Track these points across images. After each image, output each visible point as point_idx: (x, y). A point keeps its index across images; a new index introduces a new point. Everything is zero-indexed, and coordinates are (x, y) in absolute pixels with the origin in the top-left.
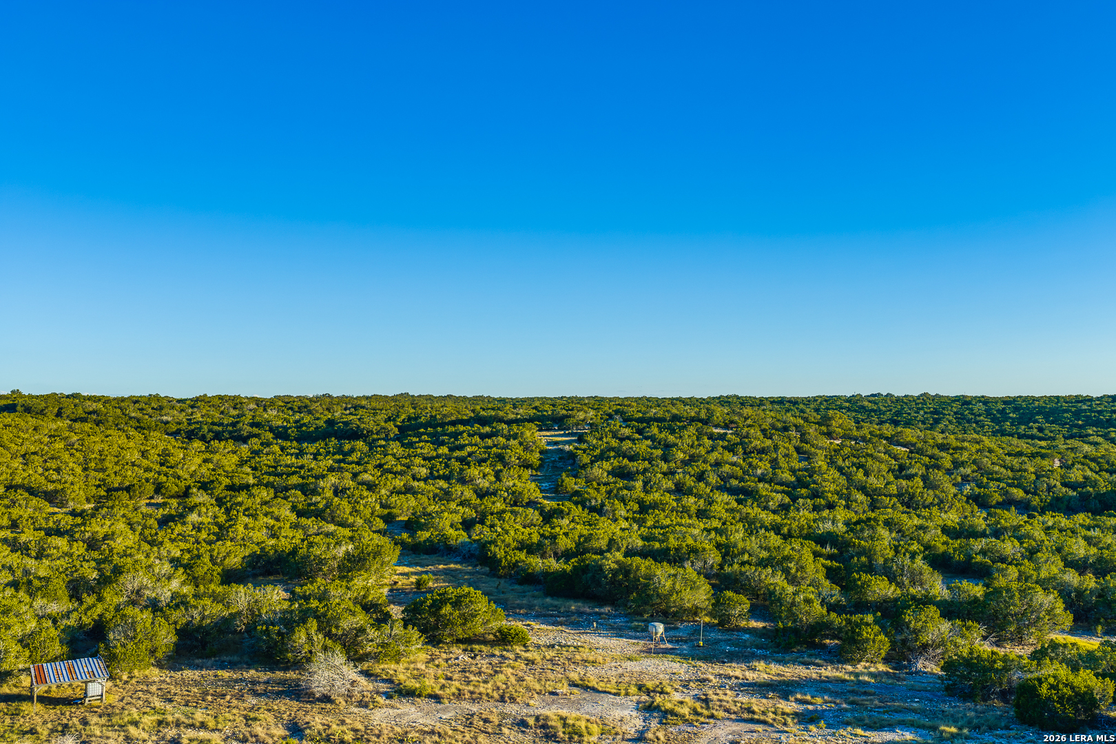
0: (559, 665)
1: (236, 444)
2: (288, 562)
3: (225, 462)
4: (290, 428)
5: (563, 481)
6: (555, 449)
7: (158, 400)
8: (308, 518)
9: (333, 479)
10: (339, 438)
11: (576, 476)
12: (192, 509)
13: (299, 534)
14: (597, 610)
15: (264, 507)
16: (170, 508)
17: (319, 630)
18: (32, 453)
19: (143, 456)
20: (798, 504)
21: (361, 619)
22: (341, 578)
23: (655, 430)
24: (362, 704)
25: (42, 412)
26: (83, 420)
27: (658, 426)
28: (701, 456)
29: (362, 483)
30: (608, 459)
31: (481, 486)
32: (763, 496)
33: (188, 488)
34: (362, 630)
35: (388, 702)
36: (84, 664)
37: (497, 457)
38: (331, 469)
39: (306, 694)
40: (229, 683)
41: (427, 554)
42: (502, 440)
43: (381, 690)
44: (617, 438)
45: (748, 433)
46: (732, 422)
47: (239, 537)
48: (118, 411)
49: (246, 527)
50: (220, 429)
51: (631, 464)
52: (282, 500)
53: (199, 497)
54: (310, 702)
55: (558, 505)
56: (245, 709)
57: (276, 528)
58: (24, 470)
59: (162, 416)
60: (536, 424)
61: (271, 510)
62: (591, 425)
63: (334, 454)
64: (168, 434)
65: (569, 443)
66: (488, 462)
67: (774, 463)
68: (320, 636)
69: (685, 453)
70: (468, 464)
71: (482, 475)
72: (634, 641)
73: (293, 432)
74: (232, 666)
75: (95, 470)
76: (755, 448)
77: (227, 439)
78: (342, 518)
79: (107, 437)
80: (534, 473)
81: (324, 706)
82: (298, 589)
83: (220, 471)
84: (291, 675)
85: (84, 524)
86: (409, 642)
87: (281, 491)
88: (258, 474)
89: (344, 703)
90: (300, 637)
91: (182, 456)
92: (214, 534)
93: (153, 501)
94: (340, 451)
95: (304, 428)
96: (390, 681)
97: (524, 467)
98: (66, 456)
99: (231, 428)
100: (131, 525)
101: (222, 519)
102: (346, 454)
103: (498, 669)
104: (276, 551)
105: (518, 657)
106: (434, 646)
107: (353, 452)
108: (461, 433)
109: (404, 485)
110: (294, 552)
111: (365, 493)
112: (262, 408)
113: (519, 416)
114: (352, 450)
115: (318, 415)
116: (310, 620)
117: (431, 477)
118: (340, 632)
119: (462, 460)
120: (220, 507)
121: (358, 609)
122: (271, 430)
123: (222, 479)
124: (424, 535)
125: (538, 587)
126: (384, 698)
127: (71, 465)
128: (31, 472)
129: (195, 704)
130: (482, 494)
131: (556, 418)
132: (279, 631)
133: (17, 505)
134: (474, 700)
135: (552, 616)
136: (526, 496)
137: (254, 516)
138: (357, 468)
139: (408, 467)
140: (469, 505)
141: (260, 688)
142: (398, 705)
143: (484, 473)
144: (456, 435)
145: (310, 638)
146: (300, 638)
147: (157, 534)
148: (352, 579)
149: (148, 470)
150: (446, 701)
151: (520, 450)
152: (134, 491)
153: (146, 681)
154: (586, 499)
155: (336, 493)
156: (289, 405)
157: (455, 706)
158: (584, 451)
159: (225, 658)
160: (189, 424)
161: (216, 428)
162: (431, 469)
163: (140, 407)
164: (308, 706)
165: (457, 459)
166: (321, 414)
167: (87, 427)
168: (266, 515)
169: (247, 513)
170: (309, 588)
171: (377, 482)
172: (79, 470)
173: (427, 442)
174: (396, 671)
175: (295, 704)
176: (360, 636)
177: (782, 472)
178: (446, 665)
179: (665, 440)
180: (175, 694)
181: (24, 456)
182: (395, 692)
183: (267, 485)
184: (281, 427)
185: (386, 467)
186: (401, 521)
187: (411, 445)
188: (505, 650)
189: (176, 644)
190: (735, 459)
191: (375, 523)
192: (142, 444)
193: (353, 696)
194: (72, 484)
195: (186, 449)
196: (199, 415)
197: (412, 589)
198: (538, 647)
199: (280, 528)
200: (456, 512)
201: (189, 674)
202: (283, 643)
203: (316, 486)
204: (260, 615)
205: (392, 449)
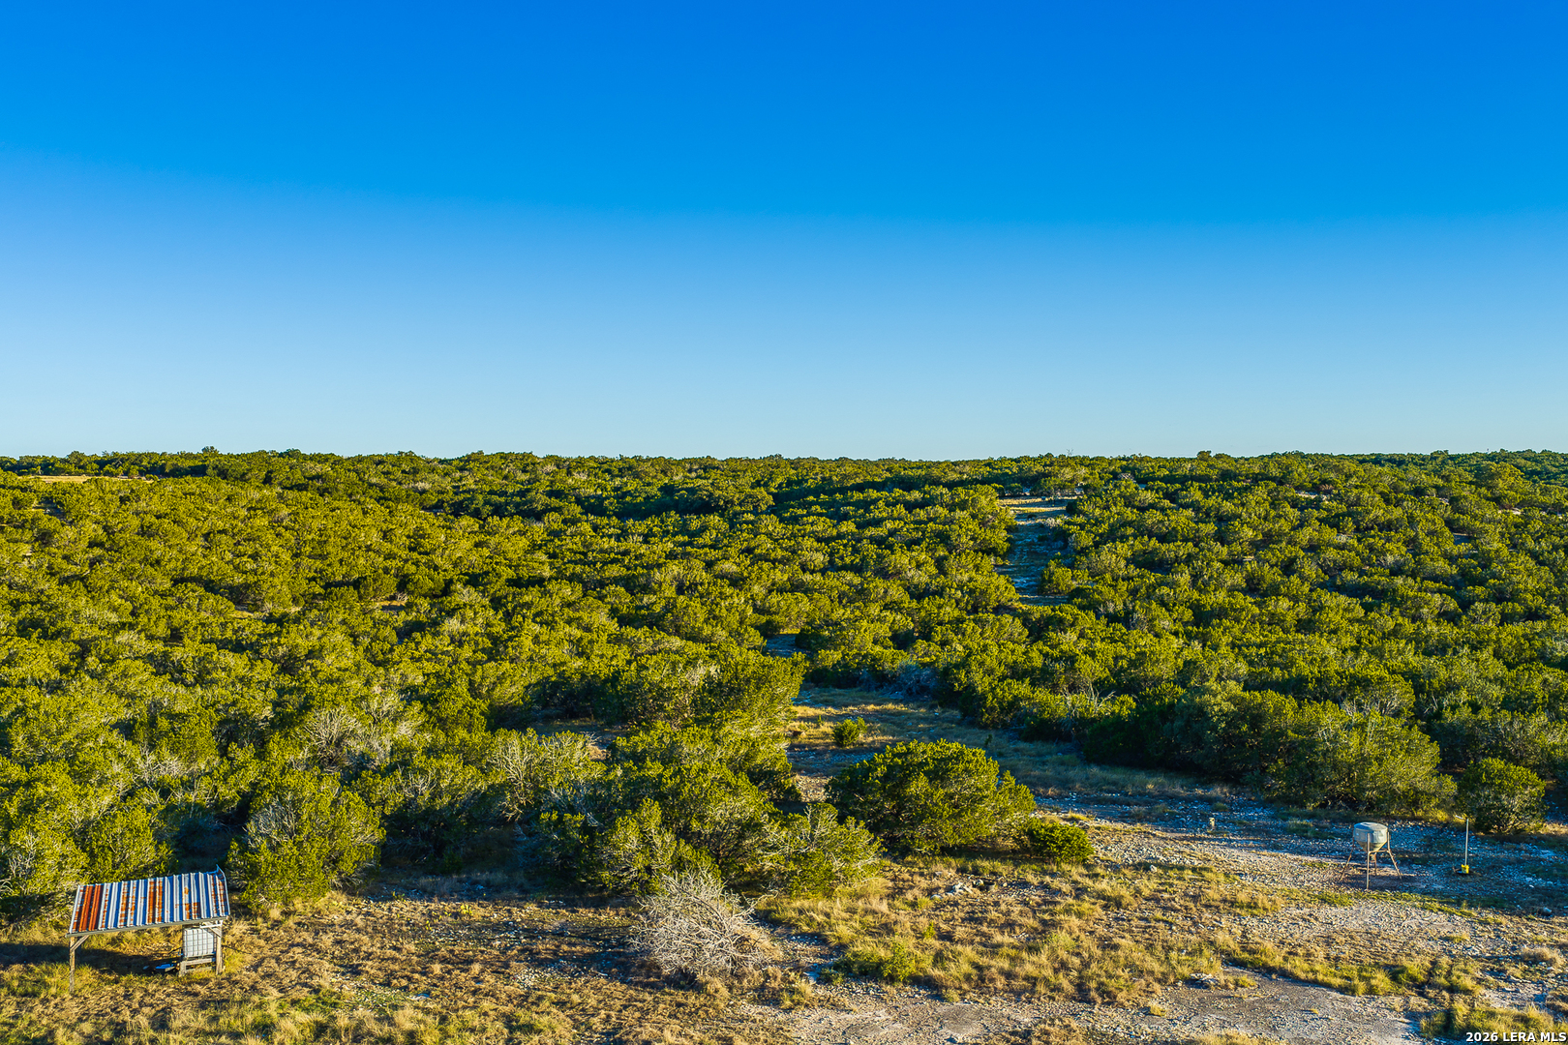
0: (1176, 911)
1: (526, 521)
2: (604, 694)
3: (507, 546)
4: (607, 498)
5: (1052, 574)
6: (1031, 526)
7: (412, 460)
8: (637, 629)
9: (675, 568)
10: (681, 512)
11: (1071, 566)
12: (451, 614)
13: (623, 653)
14: (1199, 792)
15: (566, 610)
16: (418, 611)
17: (665, 823)
18: (220, 532)
19: (384, 537)
20: (1474, 611)
21: (750, 802)
22: (701, 722)
23: (1198, 496)
24: (766, 996)
25: (243, 478)
26: (301, 488)
27: (1200, 488)
28: (1285, 534)
29: (722, 576)
30: (1124, 538)
31: (916, 581)
32: (1408, 598)
33: (449, 583)
34: (751, 826)
35: (821, 991)
36: (185, 887)
37: (937, 536)
38: (671, 556)
39: (642, 965)
40: (481, 932)
41: (839, 687)
42: (942, 511)
43: (804, 961)
44: (1133, 507)
45: (1359, 498)
46: (1324, 482)
47: (524, 657)
48: (353, 475)
49: (536, 640)
50: (502, 499)
51: (1164, 547)
52: (596, 601)
53: (464, 595)
54: (652, 985)
55: (1053, 610)
56: (510, 1001)
57: (585, 641)
58: (205, 556)
59: (415, 482)
60: (995, 488)
61: (577, 615)
62: (1086, 488)
63: (674, 535)
64: (424, 508)
65: (1054, 515)
66: (924, 545)
67: (1413, 544)
68: (669, 837)
69: (1255, 529)
70: (890, 547)
71: (914, 564)
72: (1310, 859)
73: (611, 504)
74: (491, 893)
75: (309, 557)
76: (1375, 521)
77: (511, 515)
78: (693, 628)
79: (333, 510)
80: (1000, 562)
81: (680, 999)
82: (621, 742)
83: (500, 559)
84: (609, 917)
85: (278, 634)
86: (853, 852)
87: (595, 587)
88: (558, 563)
89: (724, 992)
90: (627, 837)
91: (443, 538)
92: (483, 650)
93: (394, 603)
94: (684, 529)
95: (628, 499)
96: (817, 938)
97: (983, 552)
98: (270, 536)
99: (518, 499)
100: (355, 638)
101: (499, 628)
102: (693, 535)
103: (1047, 917)
104: (583, 676)
105: (1080, 892)
106: (895, 860)
107: (703, 531)
108: (875, 502)
109: (789, 579)
110: (615, 678)
111: (728, 591)
112: (565, 470)
113: (965, 476)
114: (704, 529)
115: (648, 480)
116: (647, 802)
117: (831, 567)
118: (708, 830)
119: (879, 542)
120: (496, 610)
121: (743, 781)
122: (579, 501)
123: (500, 569)
124: (831, 657)
125: (1062, 746)
126: (812, 982)
127: (274, 548)
128: (214, 559)
129: (404, 982)
130: (918, 593)
131: (1026, 479)
132: (585, 823)
133: (185, 605)
134: (1018, 994)
135: (1114, 802)
136: (994, 597)
137: (550, 624)
138: (713, 554)
139: (794, 552)
140: (899, 610)
141: (544, 947)
142: (847, 1001)
143: (917, 562)
144: (866, 505)
145: (646, 842)
146: (626, 840)
147: (391, 650)
148: (721, 725)
149: (390, 556)
150: (954, 994)
151: (973, 526)
152: (366, 587)
153: (317, 925)
154: (1099, 603)
155: (680, 590)
156: (605, 466)
157: (976, 1007)
158: (1082, 527)
159: (478, 875)
160: (456, 494)
161: (495, 498)
162: (831, 555)
163: (385, 470)
164: (649, 998)
165: (872, 540)
166: (653, 478)
167: (305, 496)
168: (569, 622)
169: (538, 619)
170: (641, 740)
171: (745, 574)
172: (286, 557)
173: (821, 515)
174: (827, 915)
175: (618, 988)
176: (749, 837)
177: (1432, 559)
178: (931, 904)
179: (1218, 510)
180: (369, 956)
181: (206, 536)
182: (837, 967)
183: (571, 579)
184: (593, 497)
185: (757, 551)
186: (787, 635)
187: (795, 520)
188: (1044, 873)
189: (382, 846)
190: (1343, 539)
191: (746, 636)
192: (385, 521)
193: (744, 974)
194: (272, 575)
195: (450, 528)
196: (471, 481)
197: (828, 745)
198: (1115, 868)
199: (591, 642)
200: (881, 620)
201: (407, 909)
202: (592, 849)
203: (649, 577)
204: (547, 791)
205: (767, 526)
